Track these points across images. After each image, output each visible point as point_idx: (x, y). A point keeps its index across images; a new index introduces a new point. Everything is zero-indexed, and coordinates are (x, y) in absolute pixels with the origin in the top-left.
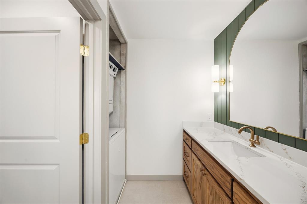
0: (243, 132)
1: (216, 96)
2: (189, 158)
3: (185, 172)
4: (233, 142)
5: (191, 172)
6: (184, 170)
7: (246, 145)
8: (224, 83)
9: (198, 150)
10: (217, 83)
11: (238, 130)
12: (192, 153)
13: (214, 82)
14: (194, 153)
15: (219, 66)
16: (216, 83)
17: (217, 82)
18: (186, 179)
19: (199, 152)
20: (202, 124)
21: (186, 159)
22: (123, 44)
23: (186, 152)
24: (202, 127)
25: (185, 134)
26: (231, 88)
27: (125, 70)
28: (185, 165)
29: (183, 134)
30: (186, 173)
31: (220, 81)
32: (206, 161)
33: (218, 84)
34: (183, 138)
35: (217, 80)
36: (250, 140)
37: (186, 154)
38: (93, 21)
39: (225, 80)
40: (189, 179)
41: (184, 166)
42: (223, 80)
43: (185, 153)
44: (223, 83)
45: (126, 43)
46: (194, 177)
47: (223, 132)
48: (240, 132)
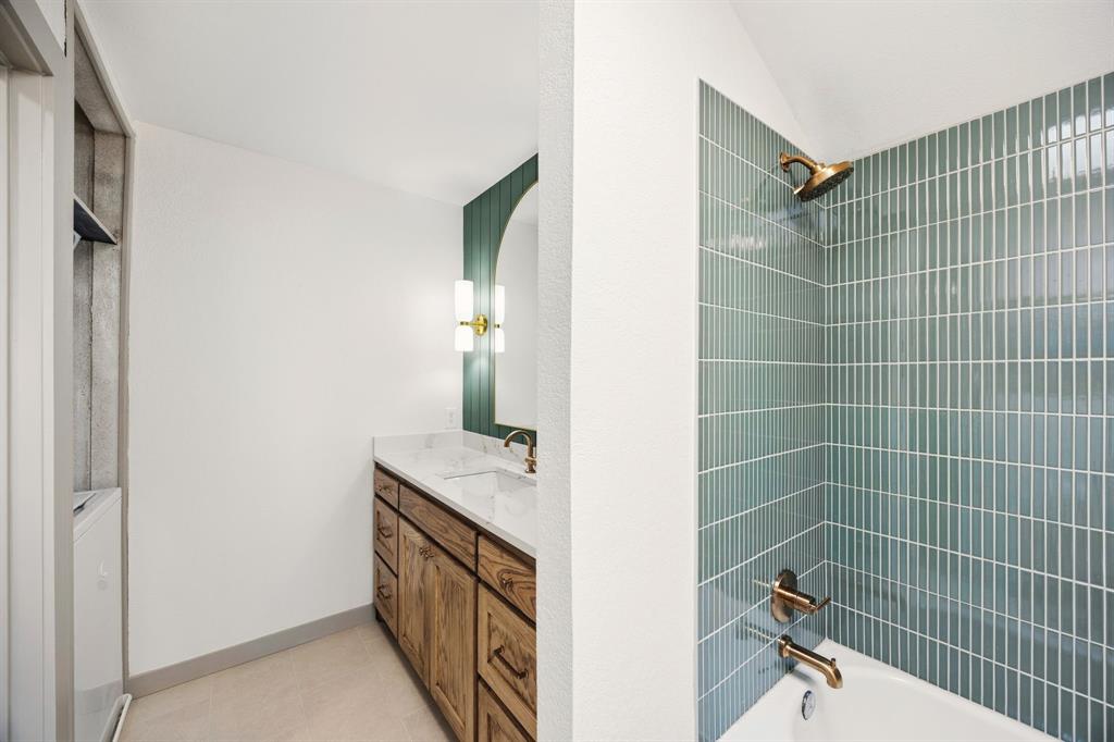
0: (512, 443)
1: (467, 361)
2: (391, 542)
3: (379, 588)
4: (498, 472)
5: (397, 576)
6: (379, 582)
7: (517, 472)
8: (485, 329)
9: (415, 505)
10: (468, 327)
11: (504, 441)
12: (402, 522)
13: (462, 323)
14: (406, 519)
15: (471, 283)
16: (465, 326)
17: (467, 324)
18: (385, 606)
19: (418, 509)
20: (430, 442)
21: (384, 545)
22: (105, 133)
23: (384, 528)
24: (431, 447)
25: (380, 474)
26: (499, 342)
27: (118, 247)
28: (382, 566)
29: (375, 475)
30: (384, 591)
31: (474, 324)
32: (434, 523)
33: (469, 330)
34: (375, 488)
35: (469, 320)
36: (527, 460)
37: (384, 532)
38: (5, 68)
39: (485, 321)
40: (393, 600)
41: (379, 571)
42: (482, 321)
43: (380, 531)
44: (481, 329)
45: (124, 136)
46: (406, 582)
47: (483, 454)
48: (507, 445)
